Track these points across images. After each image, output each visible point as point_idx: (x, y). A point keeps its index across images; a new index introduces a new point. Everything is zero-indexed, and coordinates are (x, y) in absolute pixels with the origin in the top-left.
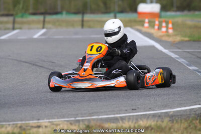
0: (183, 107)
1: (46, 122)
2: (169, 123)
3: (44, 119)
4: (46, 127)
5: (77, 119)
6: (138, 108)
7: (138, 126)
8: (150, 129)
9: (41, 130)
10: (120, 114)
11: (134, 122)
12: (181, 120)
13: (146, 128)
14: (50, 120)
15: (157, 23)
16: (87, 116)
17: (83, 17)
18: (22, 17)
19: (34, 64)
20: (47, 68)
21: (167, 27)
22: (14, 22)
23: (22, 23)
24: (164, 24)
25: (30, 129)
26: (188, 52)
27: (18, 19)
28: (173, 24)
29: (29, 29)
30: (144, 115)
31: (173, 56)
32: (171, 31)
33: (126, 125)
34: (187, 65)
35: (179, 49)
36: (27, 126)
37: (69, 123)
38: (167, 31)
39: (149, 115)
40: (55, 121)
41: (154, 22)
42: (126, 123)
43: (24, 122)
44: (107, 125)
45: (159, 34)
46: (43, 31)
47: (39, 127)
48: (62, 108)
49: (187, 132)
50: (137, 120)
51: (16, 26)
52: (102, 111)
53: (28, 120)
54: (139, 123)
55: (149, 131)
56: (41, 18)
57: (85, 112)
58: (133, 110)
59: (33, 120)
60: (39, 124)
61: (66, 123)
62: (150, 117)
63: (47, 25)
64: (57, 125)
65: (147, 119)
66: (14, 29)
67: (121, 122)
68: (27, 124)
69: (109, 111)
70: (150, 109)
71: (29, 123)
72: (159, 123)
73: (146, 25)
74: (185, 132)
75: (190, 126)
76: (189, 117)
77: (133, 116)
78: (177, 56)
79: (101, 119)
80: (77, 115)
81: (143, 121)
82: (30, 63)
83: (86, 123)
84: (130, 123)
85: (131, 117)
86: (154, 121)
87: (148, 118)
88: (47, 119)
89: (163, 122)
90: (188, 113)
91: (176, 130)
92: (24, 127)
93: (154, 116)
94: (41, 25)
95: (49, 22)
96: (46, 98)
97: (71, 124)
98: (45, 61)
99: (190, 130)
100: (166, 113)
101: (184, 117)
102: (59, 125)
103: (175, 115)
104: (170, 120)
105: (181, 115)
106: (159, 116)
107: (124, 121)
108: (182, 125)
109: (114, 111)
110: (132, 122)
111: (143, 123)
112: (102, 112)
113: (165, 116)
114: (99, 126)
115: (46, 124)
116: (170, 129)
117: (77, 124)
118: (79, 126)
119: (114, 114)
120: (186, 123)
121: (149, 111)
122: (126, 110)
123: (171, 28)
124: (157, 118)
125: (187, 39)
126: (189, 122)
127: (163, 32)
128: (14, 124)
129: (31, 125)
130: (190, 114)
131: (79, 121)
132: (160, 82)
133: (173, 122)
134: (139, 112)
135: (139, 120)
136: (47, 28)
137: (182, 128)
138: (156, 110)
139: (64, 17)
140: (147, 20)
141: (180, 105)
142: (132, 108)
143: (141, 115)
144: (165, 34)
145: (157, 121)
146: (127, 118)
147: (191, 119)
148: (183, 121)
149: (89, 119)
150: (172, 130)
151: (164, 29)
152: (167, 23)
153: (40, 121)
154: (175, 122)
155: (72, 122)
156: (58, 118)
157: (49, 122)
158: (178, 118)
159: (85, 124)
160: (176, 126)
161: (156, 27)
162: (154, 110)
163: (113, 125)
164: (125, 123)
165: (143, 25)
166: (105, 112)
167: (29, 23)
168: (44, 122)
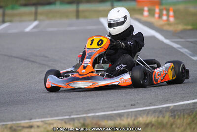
0: (186, 101)
1: (38, 121)
2: (171, 118)
3: (36, 119)
4: (38, 126)
5: (72, 117)
6: (138, 103)
7: (138, 122)
8: (150, 125)
9: (32, 130)
10: (118, 110)
11: (133, 118)
12: (184, 115)
13: (147, 125)
14: (43, 119)
15: (157, 11)
16: (83, 114)
17: (78, 7)
18: (13, 9)
19: (25, 60)
20: (40, 64)
21: (168, 15)
22: (4, 15)
23: (13, 15)
24: (165, 12)
25: (20, 130)
26: (191, 42)
27: (9, 11)
28: (175, 12)
29: (21, 21)
30: (143, 110)
31: (175, 46)
32: (172, 19)
33: (125, 121)
34: (191, 55)
35: (181, 38)
36: (18, 127)
37: (63, 122)
38: (168, 20)
39: (149, 110)
40: (48, 120)
41: (154, 10)
42: (125, 119)
43: (14, 122)
44: (104, 123)
45: (160, 22)
46: (35, 23)
47: (31, 127)
48: (56, 105)
49: (190, 128)
50: (136, 116)
51: (7, 18)
52: (99, 107)
53: (19, 120)
54: (139, 119)
55: (149, 128)
56: (33, 9)
57: (81, 109)
58: (132, 105)
59: (24, 120)
60: (31, 124)
61: (59, 121)
62: (150, 112)
63: (40, 17)
64: (50, 124)
65: (147, 115)
66: (4, 22)
67: (119, 119)
68: (17, 124)
69: (106, 108)
70: (151, 104)
71: (20, 123)
72: (160, 118)
73: (146, 13)
74: (188, 127)
75: (193, 121)
76: (192, 112)
77: (132, 112)
78: (179, 46)
79: (98, 116)
80: (72, 112)
81: (143, 117)
82: (22, 59)
83: (82, 121)
84: (129, 119)
85: (130, 114)
86: (154, 117)
87: (148, 113)
88: (40, 118)
89: (164, 117)
90: (192, 107)
91: (178, 125)
92: (14, 127)
93: (154, 111)
94: (33, 17)
95: (42, 14)
96: (38, 96)
97: (65, 123)
98: (37, 56)
99: (194, 126)
100: (168, 108)
101: (187, 112)
102: (52, 124)
103: (177, 110)
104: (172, 116)
105: (184, 110)
106: (160, 111)
107: (122, 118)
108: (185, 120)
109: (111, 107)
110: (131, 118)
111: (142, 119)
112: (99, 109)
113: (166, 111)
114: (96, 124)
115: (39, 124)
116: (172, 125)
117: (72, 122)
118: (74, 125)
119: (112, 111)
120: (189, 118)
121: (149, 106)
122: (125, 106)
123: (172, 16)
124: (157, 113)
125: (189, 27)
126: (192, 116)
127: (164, 21)
128: (3, 125)
129: (22, 125)
130: (193, 108)
131: (73, 119)
132: (171, 78)
133: (175, 117)
134: (138, 108)
135: (138, 116)
136: (40, 20)
137: (185, 124)
138: (157, 105)
139: (58, 7)
140: (146, 9)
141: (183, 99)
142: (131, 103)
143: (141, 111)
144: (166, 22)
145: (158, 117)
146: (125, 115)
147: (194, 113)
148: (186, 116)
149: (84, 117)
150: (174, 126)
151: (165, 18)
152: (168, 11)
153: (32, 121)
154: (177, 117)
155: (67, 121)
156: (51, 117)
157: (42, 121)
158: (181, 112)
159: (80, 123)
160: (179, 121)
161: (157, 16)
162: (154, 105)
163: (110, 123)
164: (123, 120)
165: (142, 14)
166: (101, 108)
167: (20, 15)
168: (37, 121)
